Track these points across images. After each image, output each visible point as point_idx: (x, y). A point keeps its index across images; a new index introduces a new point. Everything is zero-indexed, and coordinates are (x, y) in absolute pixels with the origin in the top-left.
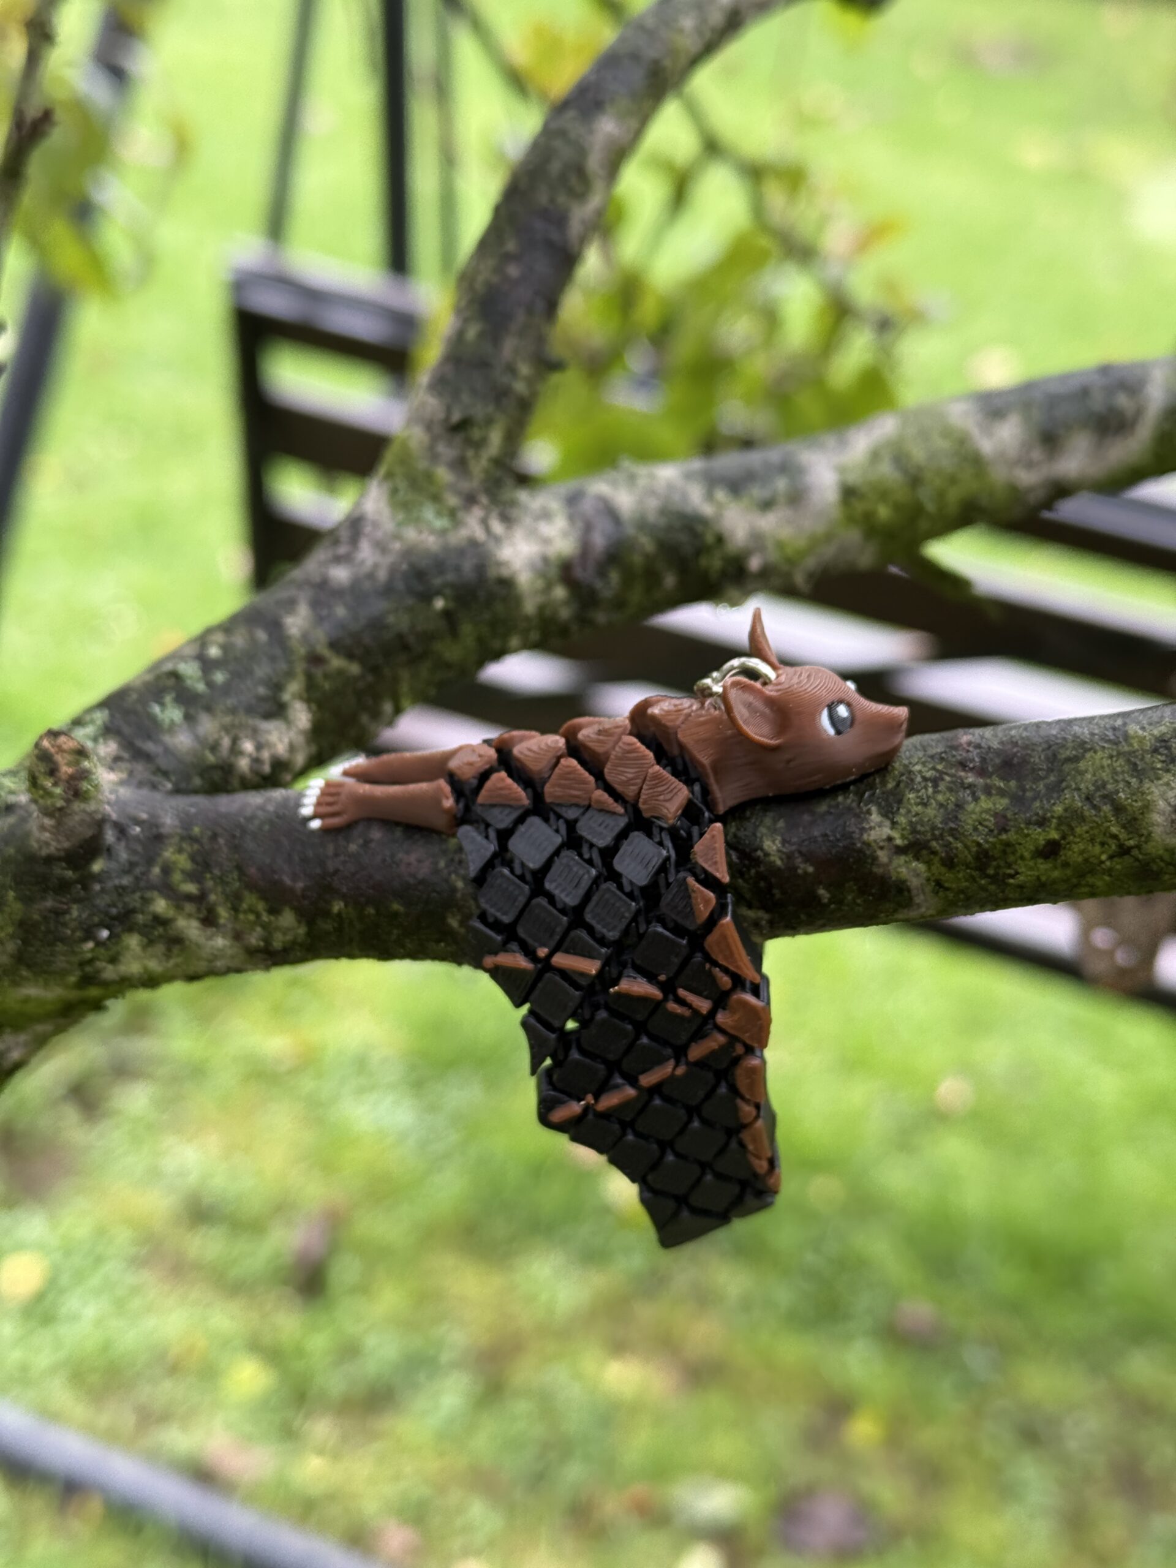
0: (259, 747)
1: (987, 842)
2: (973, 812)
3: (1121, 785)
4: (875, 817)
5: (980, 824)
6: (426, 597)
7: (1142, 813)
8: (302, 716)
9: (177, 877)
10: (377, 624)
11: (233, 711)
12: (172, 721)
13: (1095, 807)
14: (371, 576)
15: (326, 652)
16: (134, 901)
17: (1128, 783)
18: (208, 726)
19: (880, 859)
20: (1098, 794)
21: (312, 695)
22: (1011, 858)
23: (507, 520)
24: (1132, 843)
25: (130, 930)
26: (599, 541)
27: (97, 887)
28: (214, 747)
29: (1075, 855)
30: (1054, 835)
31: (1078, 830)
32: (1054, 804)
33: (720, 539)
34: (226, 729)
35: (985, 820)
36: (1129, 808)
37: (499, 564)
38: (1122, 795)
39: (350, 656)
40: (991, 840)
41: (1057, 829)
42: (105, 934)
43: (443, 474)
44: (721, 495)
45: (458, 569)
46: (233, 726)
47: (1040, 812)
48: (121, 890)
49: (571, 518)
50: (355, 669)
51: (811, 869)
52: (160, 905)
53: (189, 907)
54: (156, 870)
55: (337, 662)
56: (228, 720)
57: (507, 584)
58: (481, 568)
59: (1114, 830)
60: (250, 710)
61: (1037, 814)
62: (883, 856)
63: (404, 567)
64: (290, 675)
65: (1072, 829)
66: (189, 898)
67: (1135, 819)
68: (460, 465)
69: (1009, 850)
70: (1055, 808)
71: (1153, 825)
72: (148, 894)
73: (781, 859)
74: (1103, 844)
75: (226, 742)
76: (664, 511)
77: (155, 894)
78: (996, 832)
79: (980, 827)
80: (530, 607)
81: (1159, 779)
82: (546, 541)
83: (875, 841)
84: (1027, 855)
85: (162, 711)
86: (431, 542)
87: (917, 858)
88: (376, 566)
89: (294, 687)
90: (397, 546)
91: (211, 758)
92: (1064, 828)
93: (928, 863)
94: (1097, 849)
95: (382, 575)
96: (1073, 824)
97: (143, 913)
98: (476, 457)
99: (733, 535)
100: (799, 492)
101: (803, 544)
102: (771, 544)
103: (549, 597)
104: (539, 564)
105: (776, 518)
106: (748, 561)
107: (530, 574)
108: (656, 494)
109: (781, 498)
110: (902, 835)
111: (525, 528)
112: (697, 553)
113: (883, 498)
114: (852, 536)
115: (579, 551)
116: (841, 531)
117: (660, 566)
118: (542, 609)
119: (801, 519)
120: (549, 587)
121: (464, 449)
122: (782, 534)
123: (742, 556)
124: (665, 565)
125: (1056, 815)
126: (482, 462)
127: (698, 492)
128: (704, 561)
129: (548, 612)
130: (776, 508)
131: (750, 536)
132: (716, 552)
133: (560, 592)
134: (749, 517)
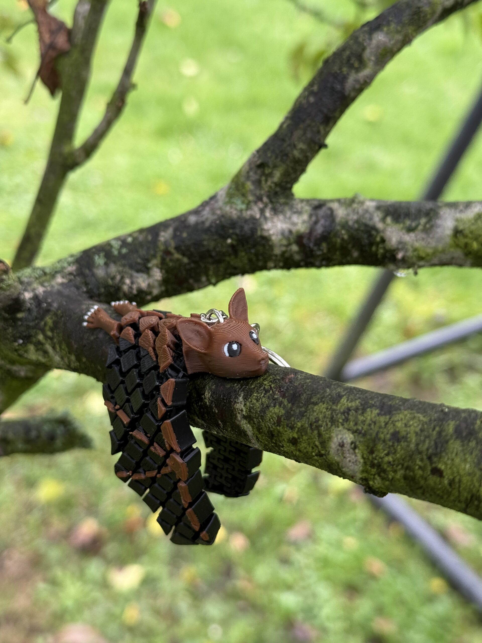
0: (132, 283)
1: (272, 427)
2: (271, 412)
3: (324, 424)
4: (241, 399)
5: (272, 418)
6: (225, 238)
7: (328, 441)
8: (157, 274)
9: (47, 328)
10: (198, 244)
11: (124, 266)
12: (99, 264)
13: (311, 429)
14: (203, 223)
15: (173, 251)
16: (33, 332)
17: (327, 425)
18: (113, 269)
19: (238, 418)
20: (315, 424)
21: (163, 265)
22: (281, 439)
23: (275, 211)
24: (323, 452)
25: (31, 343)
26: (319, 229)
27: (20, 323)
28: (113, 278)
29: (303, 448)
30: (296, 436)
31: (304, 437)
32: (298, 421)
33: (383, 241)
34: (119, 272)
35: (274, 417)
36: (324, 436)
37: (262, 230)
38: (322, 428)
39: (184, 255)
40: (274, 427)
41: (297, 433)
42: (21, 341)
43: (249, 185)
44: (389, 220)
45: (242, 228)
46: (122, 272)
47: (293, 423)
48: (28, 327)
49: (311, 216)
50: (185, 260)
51: (217, 411)
52: (41, 337)
53: (49, 341)
54: (43, 323)
55: (177, 256)
56: (121, 269)
57: (266, 239)
58: (253, 231)
59: (317, 443)
60: (131, 267)
61: (291, 423)
62: (239, 417)
63: (218, 222)
64: (154, 256)
65: (302, 436)
66: (49, 337)
67: (325, 442)
68: (258, 183)
69: (279, 435)
70: (298, 423)
71: (331, 448)
72: (38, 331)
73: (209, 402)
74: (313, 448)
75: (118, 277)
76: (357, 222)
77: (40, 332)
78: (276, 424)
79: (271, 419)
80: (277, 251)
81: (338, 427)
82: (294, 224)
83: (237, 409)
84: (285, 439)
85: (98, 259)
86: (234, 214)
87: (250, 423)
88: (207, 219)
89: (155, 262)
90: (218, 212)
91: (110, 282)
92: (299, 434)
93: (253, 427)
94: (310, 449)
95: (207, 224)
96: (303, 434)
97: (35, 337)
98: (266, 181)
99: (390, 240)
100: (432, 227)
101: (430, 251)
102: (411, 249)
103: (289, 249)
104: (287, 233)
105: (416, 237)
106: (397, 253)
107: (280, 237)
108: (358, 213)
109: (420, 227)
110: (246, 411)
111: (285, 216)
112: (371, 244)
113: (476, 239)
114: (458, 253)
115: (307, 231)
116: (452, 250)
117: (350, 246)
118: (284, 253)
119: (429, 240)
120: (289, 244)
121: (261, 176)
122: (417, 245)
123: (394, 250)
124: (353, 247)
125: (298, 426)
126: (269, 183)
127: (378, 216)
128: (374, 249)
129: (287, 255)
130: (416, 232)
131: (400, 242)
132: (381, 246)
133: (295, 248)
134: (401, 233)
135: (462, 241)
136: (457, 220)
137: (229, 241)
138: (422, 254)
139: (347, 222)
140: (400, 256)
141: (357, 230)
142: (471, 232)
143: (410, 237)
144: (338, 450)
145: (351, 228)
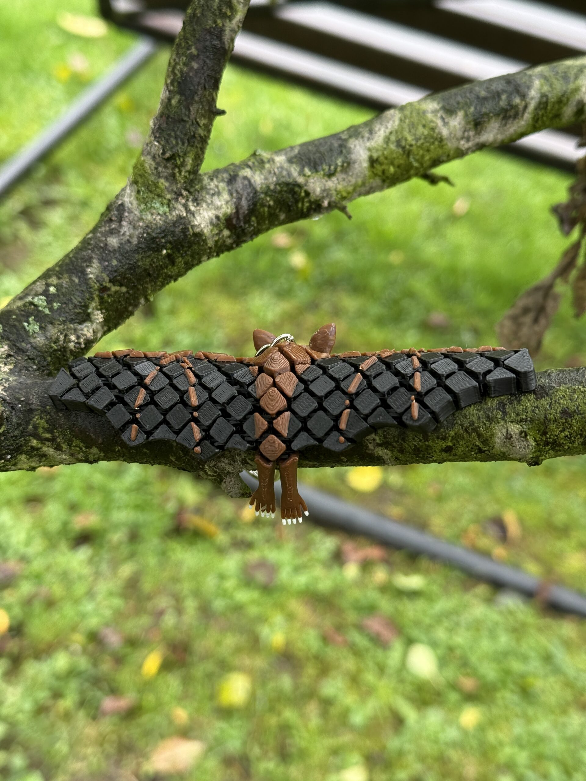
0: (78, 337)
1: (418, 444)
3: (482, 424)
6: (158, 250)
7: (491, 438)
8: (99, 317)
9: (41, 430)
10: (133, 268)
11: (63, 323)
12: (34, 331)
13: (468, 433)
14: (129, 241)
15: (108, 285)
16: (22, 441)
17: (485, 424)
18: (53, 331)
20: (471, 428)
21: (103, 305)
22: (430, 451)
23: (197, 201)
24: (486, 449)
25: (21, 453)
26: (245, 204)
27: (3, 438)
28: (56, 341)
29: (460, 452)
30: (450, 444)
31: (461, 443)
33: (307, 194)
34: (61, 332)
36: (484, 435)
37: (193, 227)
38: (481, 429)
39: (121, 285)
40: (421, 444)
41: (451, 441)
42: (9, 457)
43: (163, 183)
44: (307, 171)
45: (173, 233)
46: (64, 330)
47: (444, 434)
48: (14, 438)
49: (231, 194)
50: (124, 289)
52: (34, 442)
53: (48, 443)
54: (31, 427)
55: (114, 289)
56: (61, 327)
57: (199, 235)
58: (185, 230)
59: (477, 443)
60: (72, 321)
61: (442, 435)
62: (371, 446)
63: (145, 235)
64: (92, 299)
65: (458, 442)
66: (47, 440)
67: (487, 440)
68: (172, 178)
69: (429, 448)
70: (451, 432)
71: (495, 443)
72: (28, 438)
75: (62, 338)
77: (31, 438)
80: (211, 242)
81: (499, 423)
82: (218, 208)
84: (437, 450)
85: (29, 326)
86: (159, 220)
87: (386, 448)
88: (131, 236)
89: (93, 304)
90: (141, 224)
91: (54, 346)
92: (454, 441)
93: (392, 451)
95: (135, 241)
97: (26, 446)
98: (180, 172)
99: (314, 192)
100: (349, 164)
101: (350, 189)
102: (334, 193)
103: (221, 236)
104: (215, 221)
105: (338, 179)
106: (323, 202)
107: (210, 227)
108: (275, 173)
109: (339, 169)
110: (380, 439)
111: (206, 202)
112: (297, 201)
113: (392, 163)
114: (378, 181)
115: (234, 211)
116: (371, 180)
117: (278, 210)
118: (217, 242)
119: (350, 178)
120: (221, 231)
121: (173, 169)
122: (340, 187)
123: (320, 200)
124: (280, 211)
125: (451, 436)
126: (183, 174)
127: (296, 170)
128: (300, 205)
129: (219, 243)
130: (337, 174)
131: (324, 190)
132: (306, 200)
133: (226, 233)
134: (324, 181)
135: (379, 168)
136: (369, 150)
137: (164, 252)
138: (344, 194)
139: (268, 187)
140: (326, 203)
141: (280, 192)
142: (386, 158)
143: (333, 181)
144: (504, 442)
145: (274, 191)
